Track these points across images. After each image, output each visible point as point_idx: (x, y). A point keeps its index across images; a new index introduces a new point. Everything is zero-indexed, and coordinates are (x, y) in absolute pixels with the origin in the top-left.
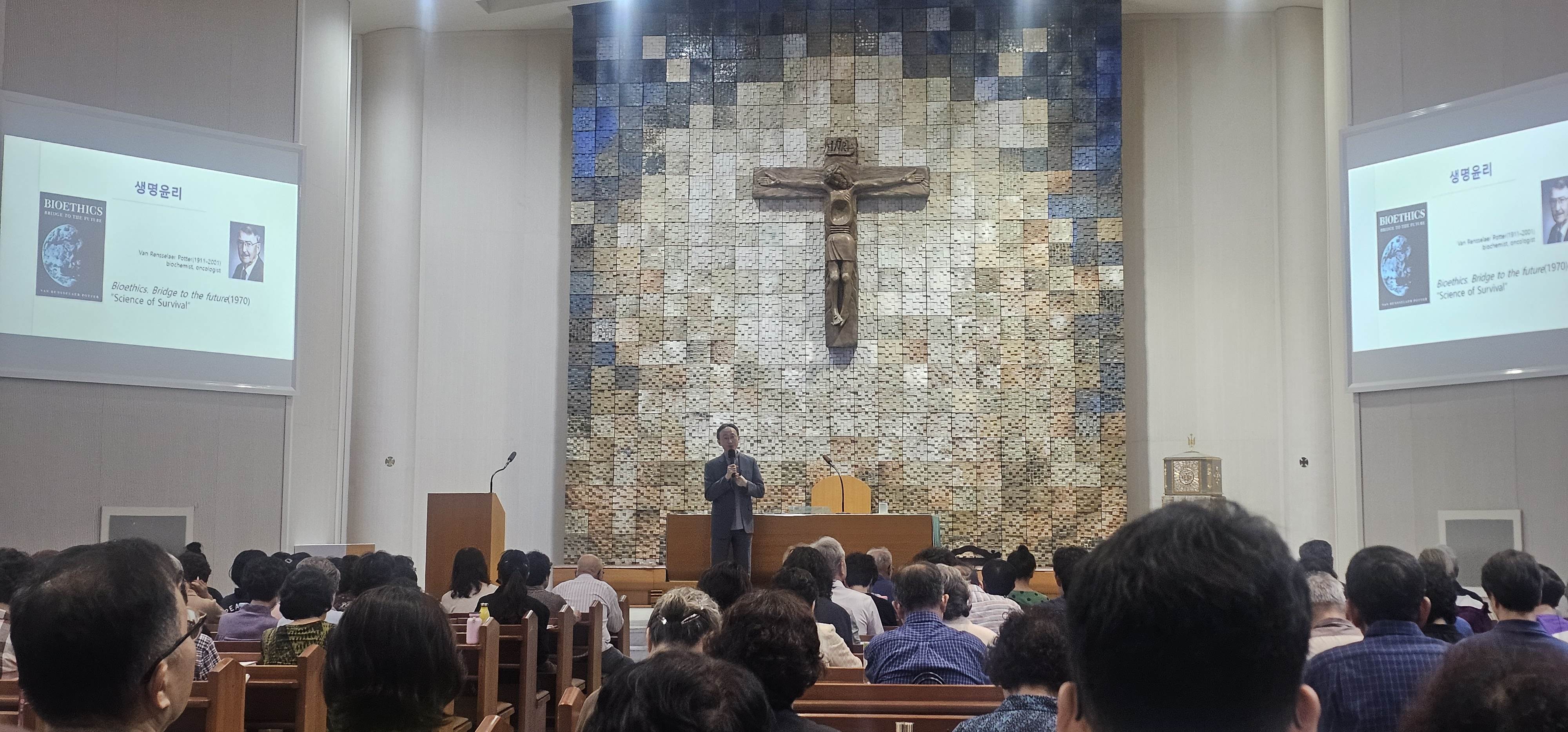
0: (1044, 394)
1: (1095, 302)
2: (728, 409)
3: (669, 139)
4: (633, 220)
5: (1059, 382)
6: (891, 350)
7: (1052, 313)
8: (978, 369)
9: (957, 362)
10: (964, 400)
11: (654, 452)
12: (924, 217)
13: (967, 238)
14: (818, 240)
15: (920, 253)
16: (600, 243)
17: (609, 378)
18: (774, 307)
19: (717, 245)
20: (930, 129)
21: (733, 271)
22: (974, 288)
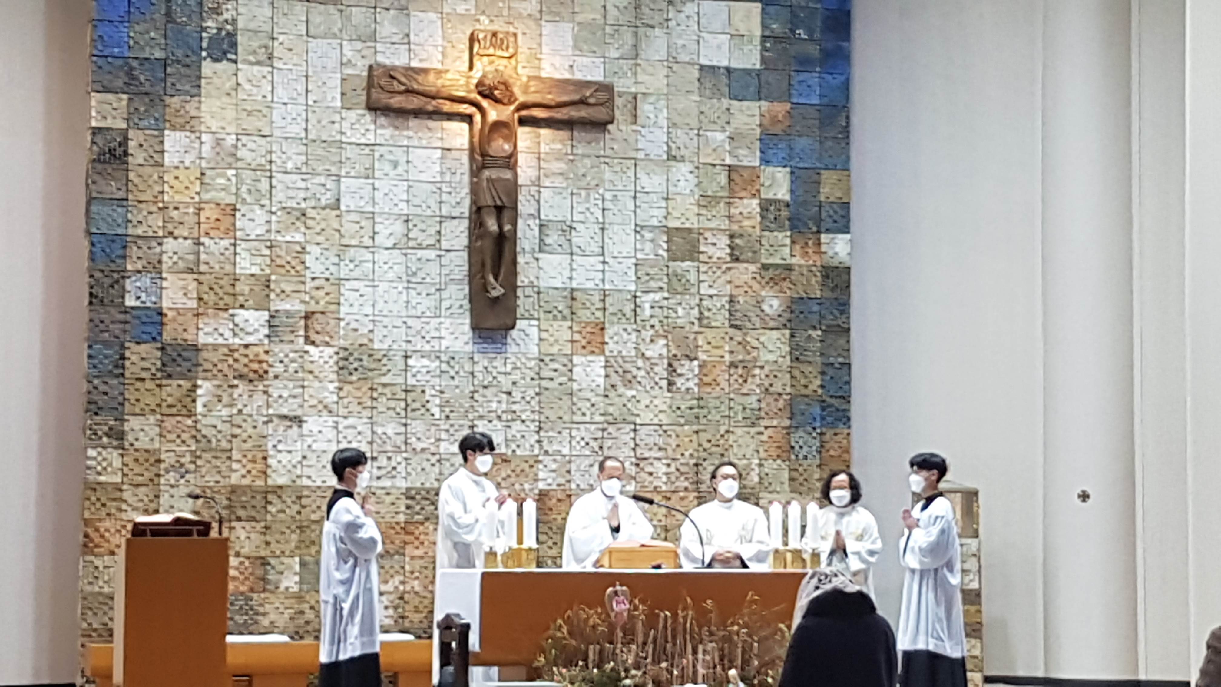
0: (752, 401)
1: (816, 281)
2: (330, 412)
3: (244, 11)
4: (187, 128)
5: (771, 385)
6: (557, 335)
7: (763, 293)
8: (670, 365)
9: (643, 354)
10: (652, 407)
11: (219, 472)
12: (602, 153)
13: (656, 185)
14: (457, 175)
15: (597, 202)
16: (137, 157)
17: (153, 361)
18: (396, 267)
19: (315, 174)
20: (608, 29)
21: (337, 212)
22: (665, 254)
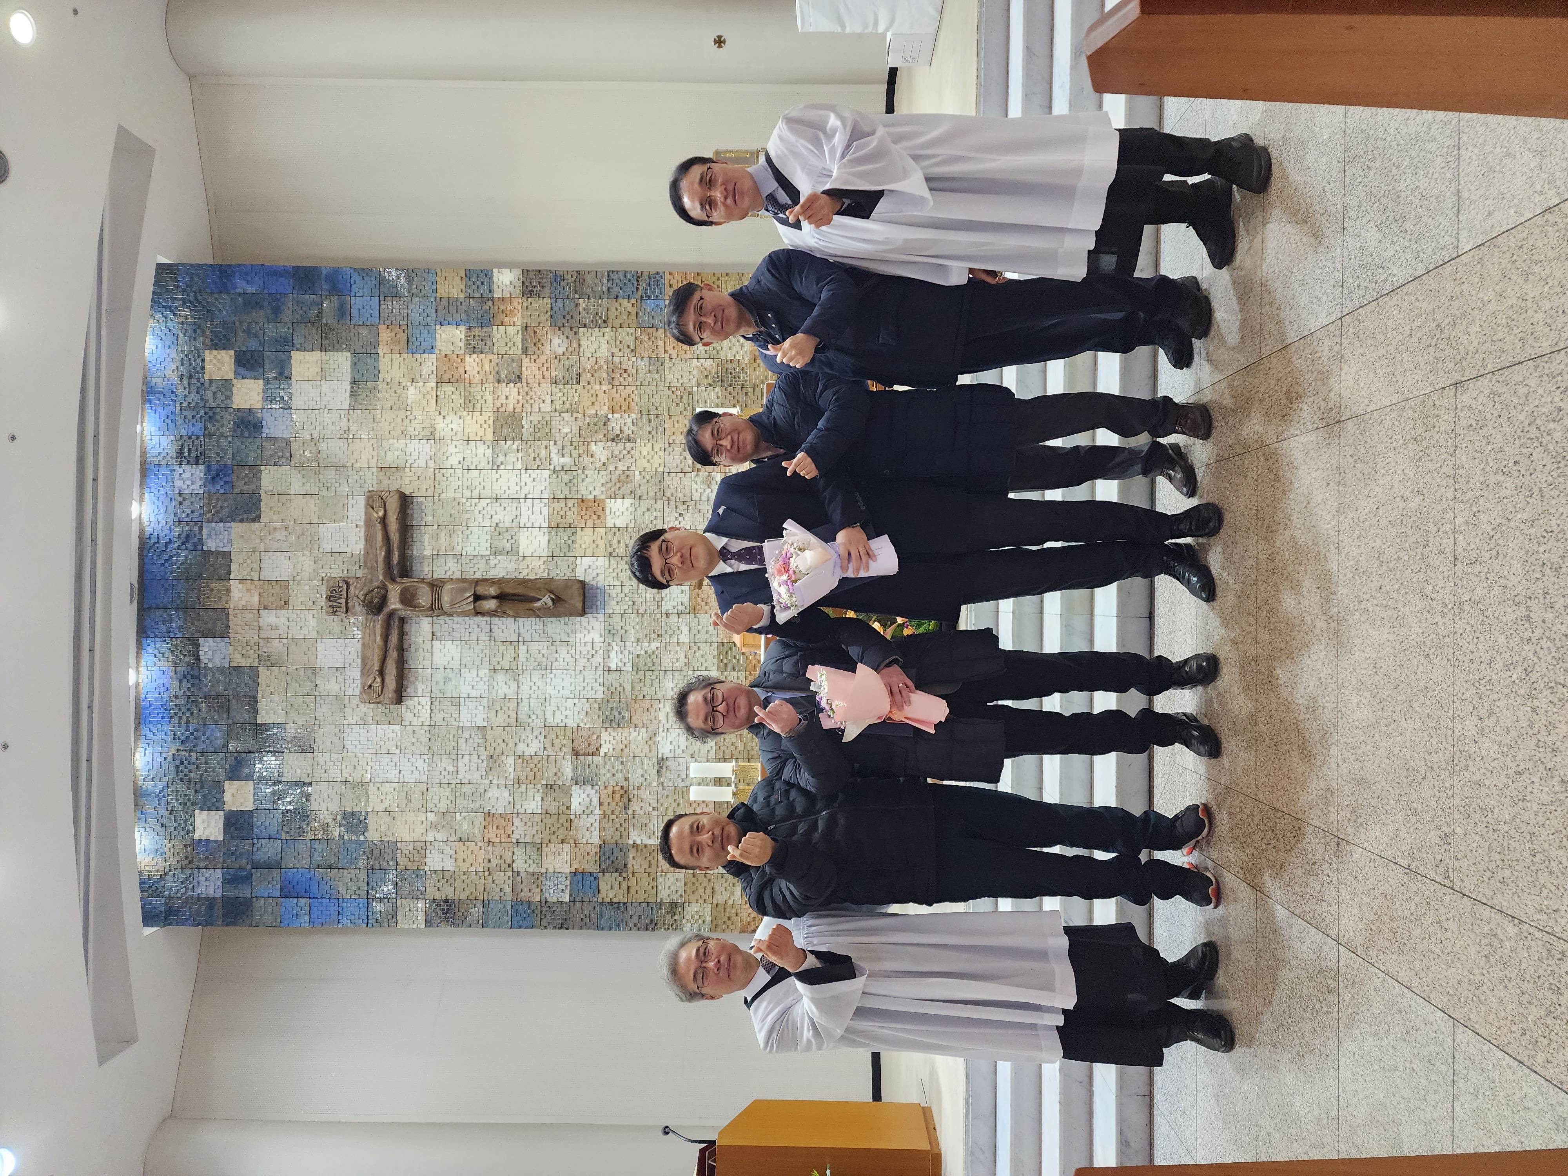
0: (643, 364)
1: (536, 303)
2: (655, 735)
3: (324, 807)
4: (423, 852)
5: (628, 347)
6: (589, 541)
7: (548, 353)
8: (613, 440)
9: (604, 464)
10: (649, 457)
12: (430, 499)
13: (457, 450)
14: (456, 626)
15: (473, 504)
16: (449, 892)
17: (614, 880)
18: (533, 679)
19: (457, 748)
20: (324, 491)
21: (489, 728)
22: (516, 443)
